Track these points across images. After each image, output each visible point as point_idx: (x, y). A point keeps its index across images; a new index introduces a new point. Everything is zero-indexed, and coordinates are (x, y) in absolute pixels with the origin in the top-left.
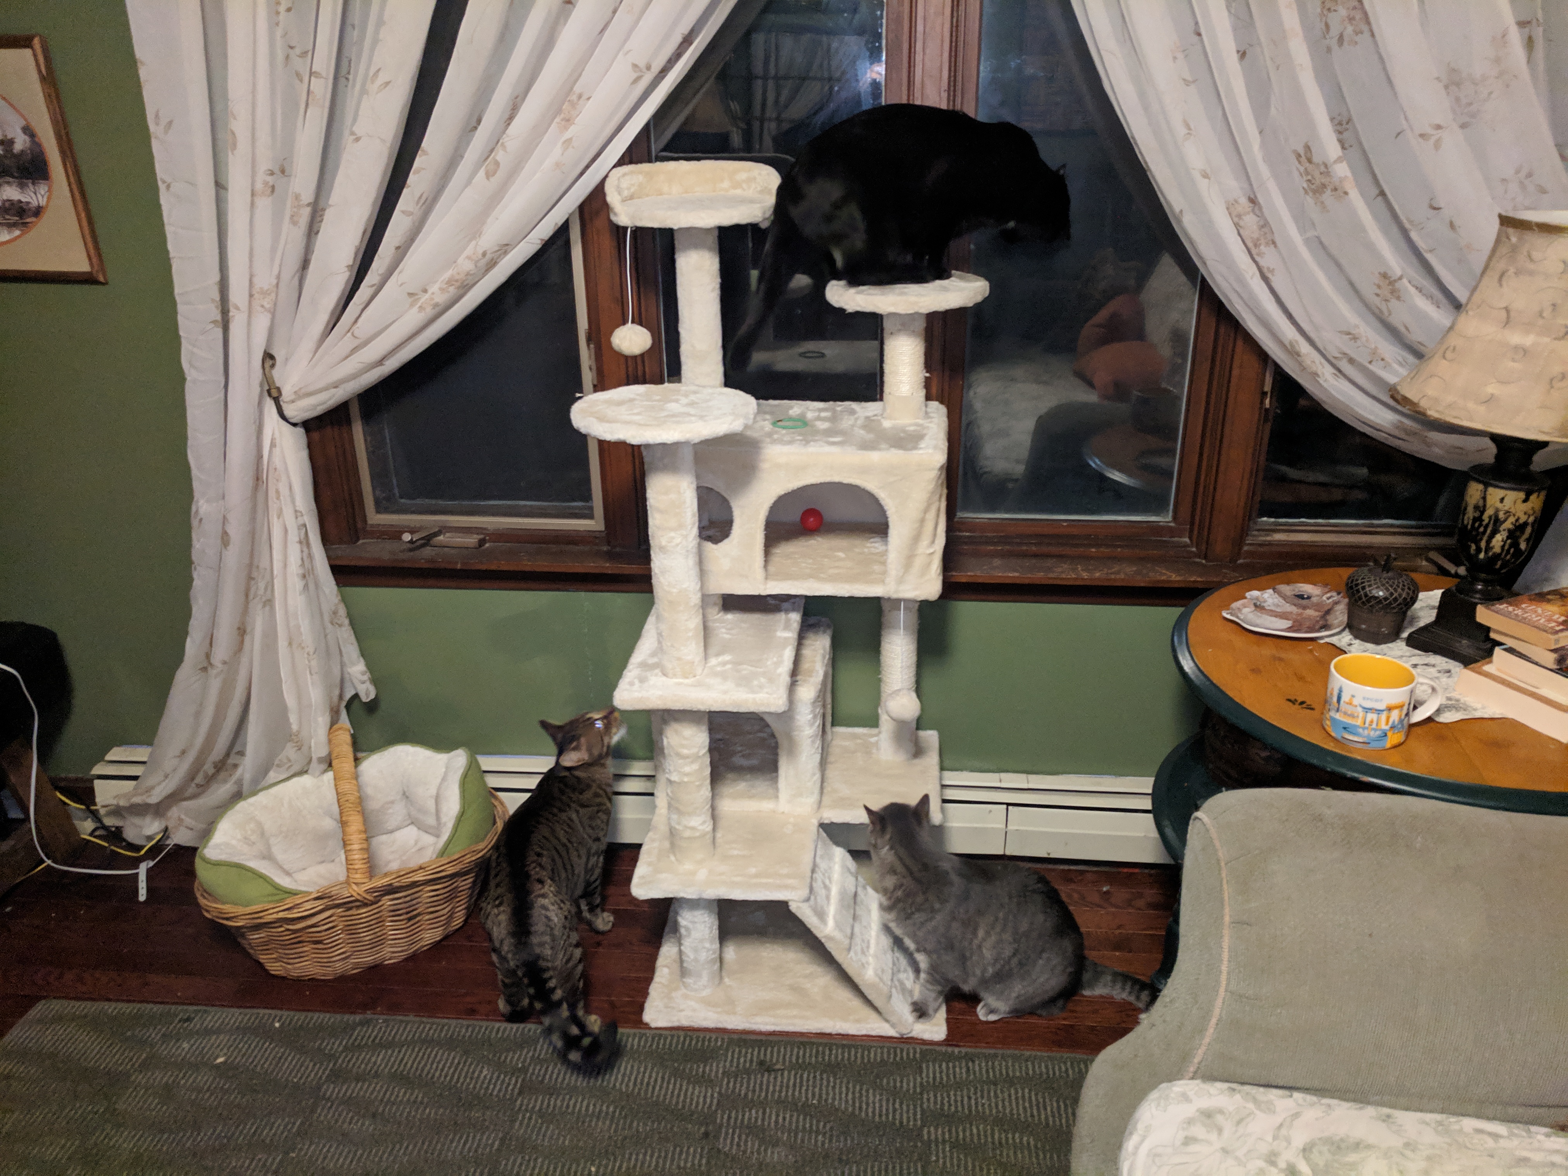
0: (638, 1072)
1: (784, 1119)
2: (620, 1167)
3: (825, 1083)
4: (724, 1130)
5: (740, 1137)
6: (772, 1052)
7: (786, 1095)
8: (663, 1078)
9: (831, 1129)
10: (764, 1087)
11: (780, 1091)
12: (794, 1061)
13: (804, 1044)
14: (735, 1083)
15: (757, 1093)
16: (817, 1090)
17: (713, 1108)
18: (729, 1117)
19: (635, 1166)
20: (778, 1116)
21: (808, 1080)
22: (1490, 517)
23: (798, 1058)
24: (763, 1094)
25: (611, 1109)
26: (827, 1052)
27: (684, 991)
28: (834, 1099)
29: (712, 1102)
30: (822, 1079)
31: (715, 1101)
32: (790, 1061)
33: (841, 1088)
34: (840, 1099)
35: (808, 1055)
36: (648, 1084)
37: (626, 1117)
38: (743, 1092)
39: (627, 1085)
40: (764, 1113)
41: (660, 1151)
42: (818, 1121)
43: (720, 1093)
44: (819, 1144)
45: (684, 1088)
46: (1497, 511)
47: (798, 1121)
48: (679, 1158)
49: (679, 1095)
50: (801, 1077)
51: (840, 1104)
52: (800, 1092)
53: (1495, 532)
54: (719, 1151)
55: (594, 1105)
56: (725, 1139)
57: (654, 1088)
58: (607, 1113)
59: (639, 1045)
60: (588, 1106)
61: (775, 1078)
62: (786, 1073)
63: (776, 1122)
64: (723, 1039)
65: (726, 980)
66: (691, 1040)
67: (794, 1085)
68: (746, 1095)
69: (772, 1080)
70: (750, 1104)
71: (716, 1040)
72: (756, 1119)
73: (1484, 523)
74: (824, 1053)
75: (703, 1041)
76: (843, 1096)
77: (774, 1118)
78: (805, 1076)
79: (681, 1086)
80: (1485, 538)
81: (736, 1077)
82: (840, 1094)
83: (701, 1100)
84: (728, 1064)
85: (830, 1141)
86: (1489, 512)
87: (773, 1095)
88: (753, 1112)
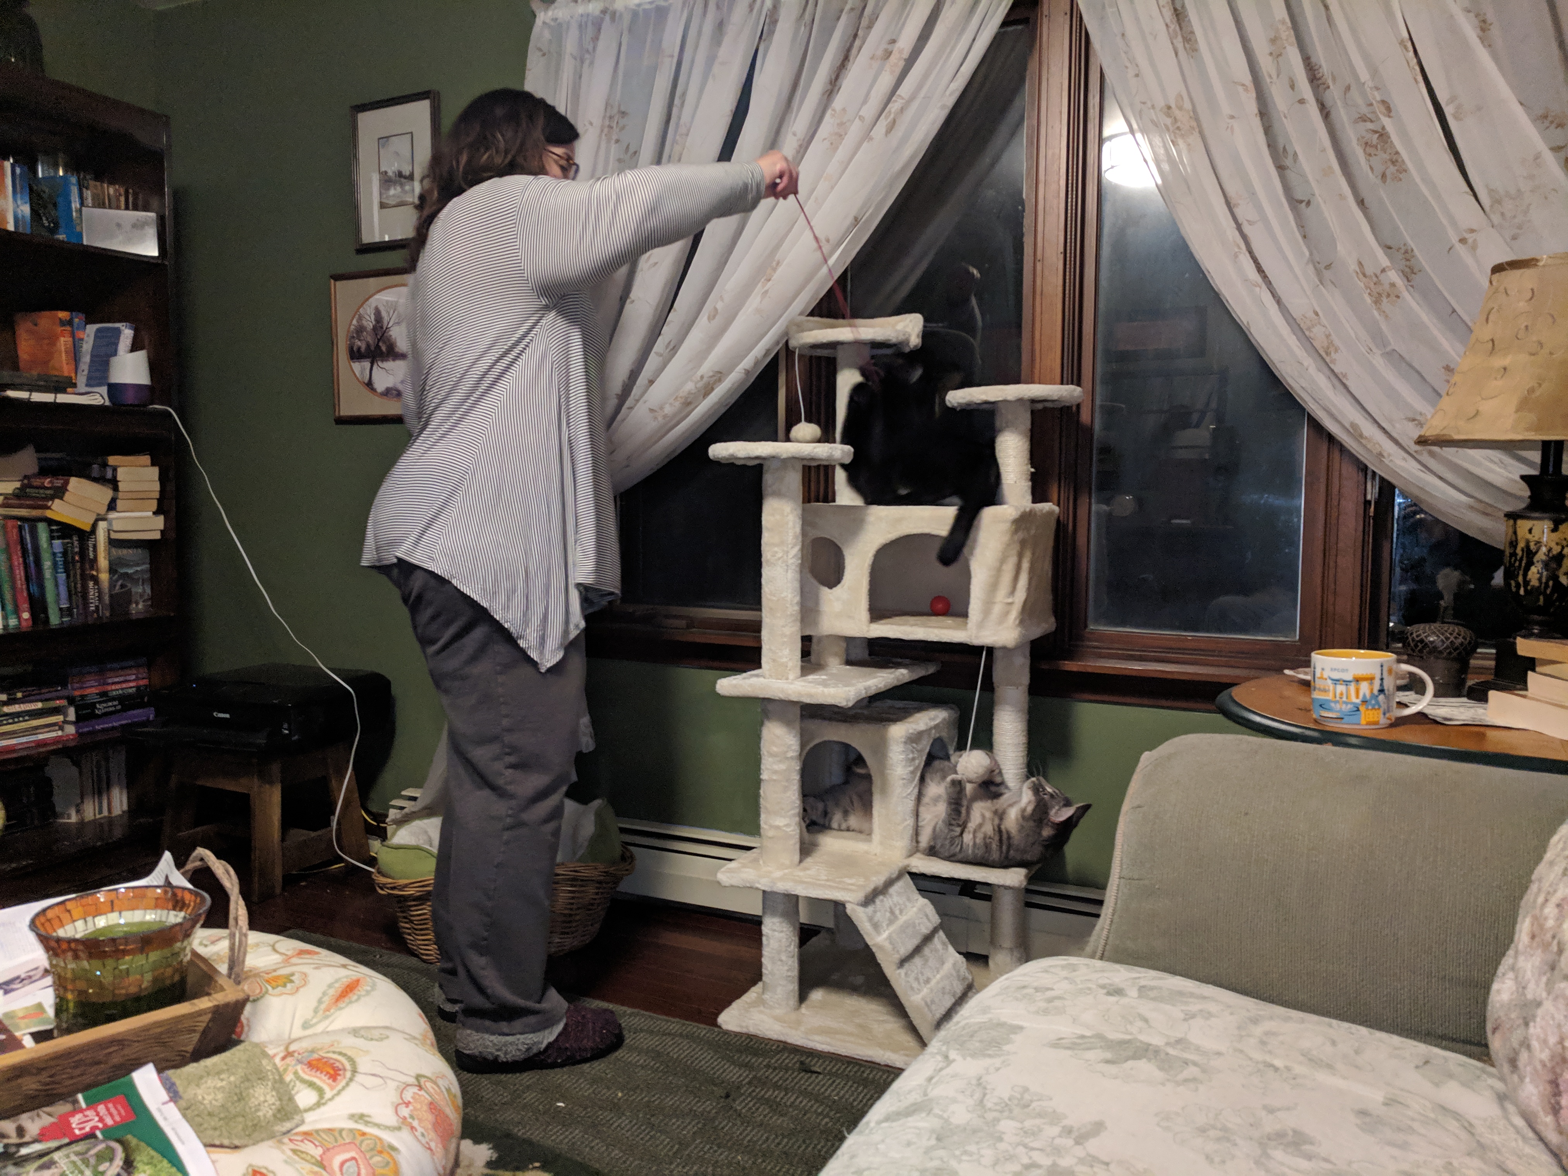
0: (694, 1050)
1: (801, 1102)
2: (642, 1099)
3: (853, 1089)
4: (743, 1097)
5: (754, 1106)
6: (817, 1062)
7: (813, 1089)
8: (712, 1058)
9: (840, 1117)
10: (795, 1081)
11: (809, 1085)
12: (834, 1070)
13: (849, 1063)
14: (772, 1073)
15: (788, 1082)
16: (842, 1092)
17: (744, 1082)
18: (753, 1091)
19: (654, 1101)
20: (795, 1100)
21: (839, 1084)
22: (1523, 550)
23: (838, 1070)
24: (793, 1084)
25: (657, 1065)
26: (868, 1072)
27: (762, 1008)
28: (854, 1100)
29: (744, 1080)
30: (851, 1086)
31: (747, 1080)
32: (831, 1069)
33: (866, 1095)
34: (861, 1101)
35: (849, 1069)
36: (696, 1059)
37: (667, 1072)
38: (775, 1080)
39: (680, 1055)
40: (786, 1095)
41: (681, 1097)
42: (831, 1110)
43: (755, 1077)
44: (823, 1123)
45: (726, 1067)
46: (1528, 542)
47: (812, 1106)
48: (695, 1105)
49: (718, 1070)
50: (834, 1082)
51: (858, 1104)
52: (826, 1090)
53: (1530, 563)
54: (732, 1107)
55: (645, 1061)
56: (742, 1102)
57: (700, 1061)
58: (652, 1067)
59: (704, 1035)
60: (638, 1061)
61: (810, 1077)
62: (821, 1077)
63: (793, 1103)
64: (778, 1046)
65: (804, 1009)
66: (752, 1040)
67: (824, 1085)
68: (778, 1081)
69: (806, 1077)
70: (776, 1086)
71: (773, 1045)
72: (776, 1097)
73: (1518, 558)
74: (863, 1072)
75: (761, 1044)
76: (865, 1101)
77: (792, 1099)
78: (838, 1081)
79: (725, 1064)
80: (1521, 572)
81: (775, 1068)
82: (863, 1098)
83: (735, 1077)
84: (773, 1061)
85: (835, 1124)
86: (1521, 545)
87: (800, 1087)
88: (776, 1092)
